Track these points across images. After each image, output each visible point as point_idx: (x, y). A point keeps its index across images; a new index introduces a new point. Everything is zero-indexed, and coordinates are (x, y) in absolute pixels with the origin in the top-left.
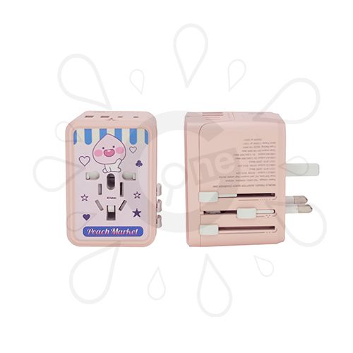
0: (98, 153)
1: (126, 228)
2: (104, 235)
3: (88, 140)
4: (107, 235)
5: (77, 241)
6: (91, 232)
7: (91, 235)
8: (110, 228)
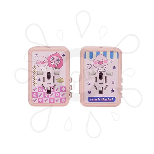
0: (96, 63)
1: (107, 98)
2: (98, 101)
3: (91, 57)
4: (99, 101)
5: (85, 104)
6: (92, 100)
7: (91, 101)
8: (100, 98)
